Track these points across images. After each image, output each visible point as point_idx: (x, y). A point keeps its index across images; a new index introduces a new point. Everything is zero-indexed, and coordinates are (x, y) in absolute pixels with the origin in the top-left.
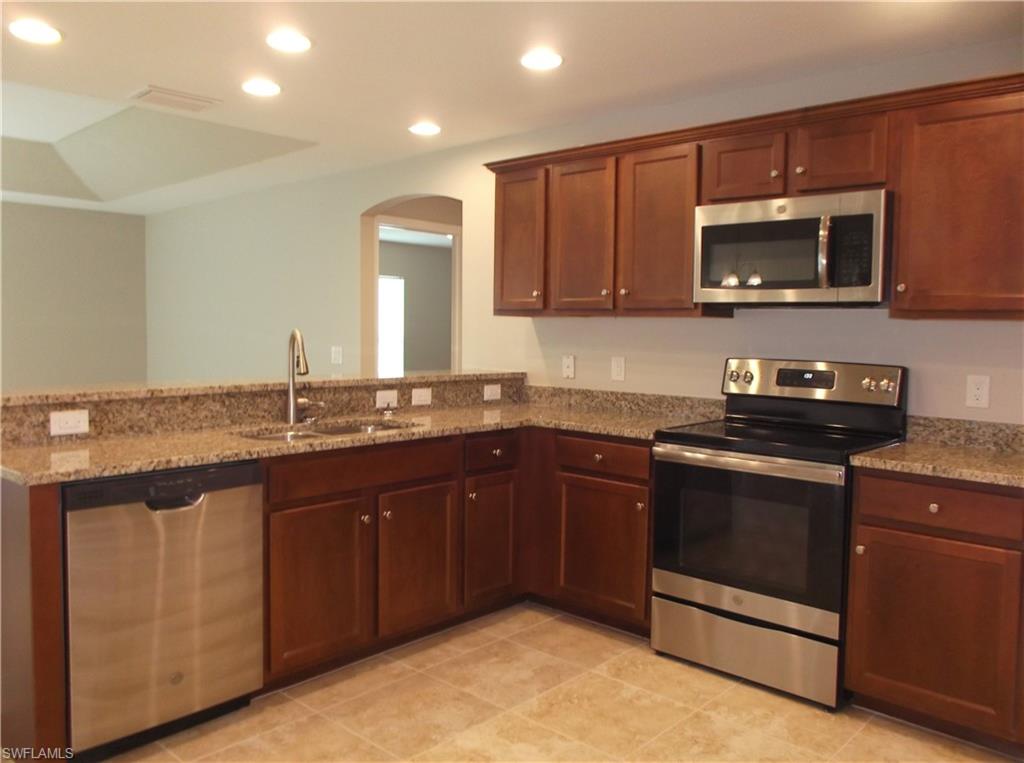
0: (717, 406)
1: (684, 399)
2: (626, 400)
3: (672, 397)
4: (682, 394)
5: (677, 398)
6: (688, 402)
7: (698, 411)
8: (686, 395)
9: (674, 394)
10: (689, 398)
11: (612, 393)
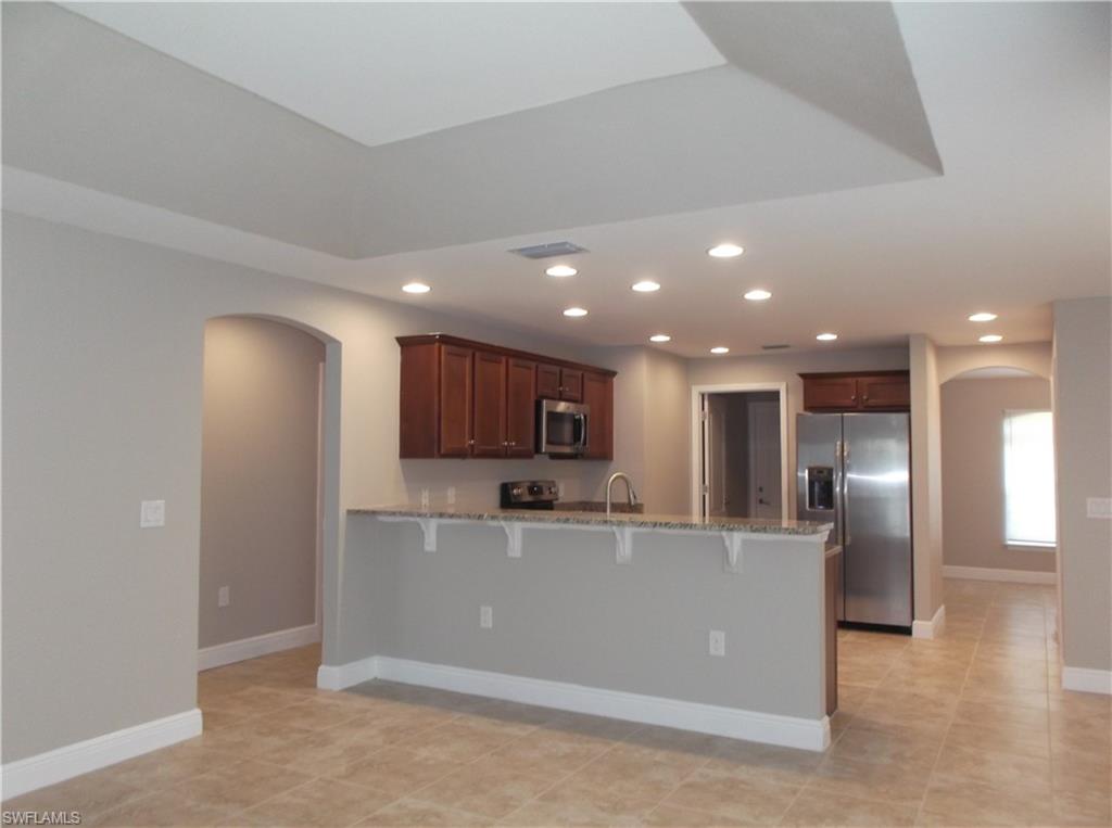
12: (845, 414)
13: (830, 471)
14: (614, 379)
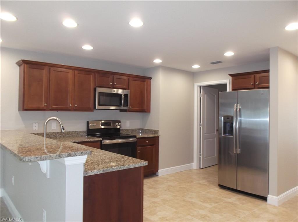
0: (84, 132)
1: (76, 132)
2: (58, 134)
3: (72, 132)
4: (75, 130)
5: (74, 132)
6: (77, 132)
7: (79, 134)
8: (76, 131)
9: (72, 131)
10: (77, 131)
11: (54, 133)
12: (239, 91)
13: (232, 117)
14: (151, 80)
